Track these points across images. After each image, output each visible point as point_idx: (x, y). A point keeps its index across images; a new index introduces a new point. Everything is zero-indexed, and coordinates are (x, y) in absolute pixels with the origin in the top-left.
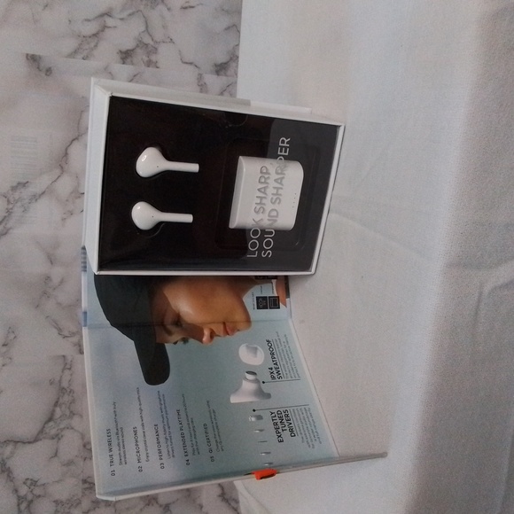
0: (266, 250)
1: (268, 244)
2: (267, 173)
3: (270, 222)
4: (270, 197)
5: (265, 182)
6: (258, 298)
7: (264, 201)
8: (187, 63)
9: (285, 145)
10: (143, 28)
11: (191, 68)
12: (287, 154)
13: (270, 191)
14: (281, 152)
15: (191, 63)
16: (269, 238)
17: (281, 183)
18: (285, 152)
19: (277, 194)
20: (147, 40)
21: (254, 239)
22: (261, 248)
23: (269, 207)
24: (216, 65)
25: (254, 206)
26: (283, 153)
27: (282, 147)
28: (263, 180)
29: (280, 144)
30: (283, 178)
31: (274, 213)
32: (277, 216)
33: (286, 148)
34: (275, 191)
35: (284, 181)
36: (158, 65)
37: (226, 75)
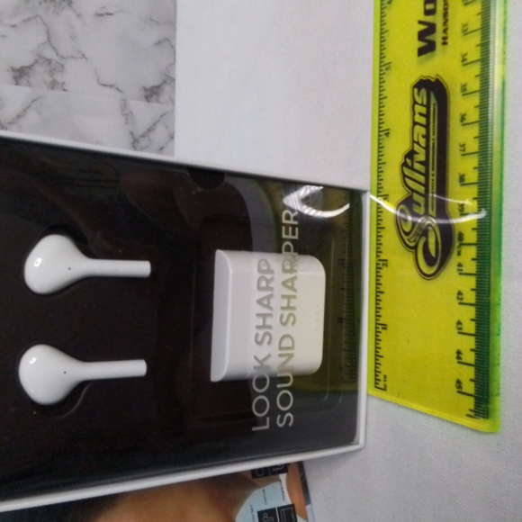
0: (283, 413)
1: (285, 400)
2: (270, 271)
3: (284, 359)
4: (277, 313)
5: (268, 288)
6: (261, 514)
7: (269, 321)
8: (105, 85)
9: (292, 222)
10: (43, 38)
11: (112, 92)
12: (296, 237)
13: (277, 303)
14: (287, 233)
15: (111, 86)
16: (284, 390)
17: (292, 288)
18: (294, 234)
19: (288, 308)
20: (49, 54)
21: (260, 395)
22: (274, 412)
23: (278, 331)
24: (145, 89)
25: (253, 332)
26: (290, 237)
27: (287, 225)
28: (263, 284)
29: (284, 221)
30: (295, 278)
31: (287, 343)
32: (292, 348)
33: (294, 226)
34: (285, 303)
35: (297, 284)
36: (66, 87)
37: (158, 101)
